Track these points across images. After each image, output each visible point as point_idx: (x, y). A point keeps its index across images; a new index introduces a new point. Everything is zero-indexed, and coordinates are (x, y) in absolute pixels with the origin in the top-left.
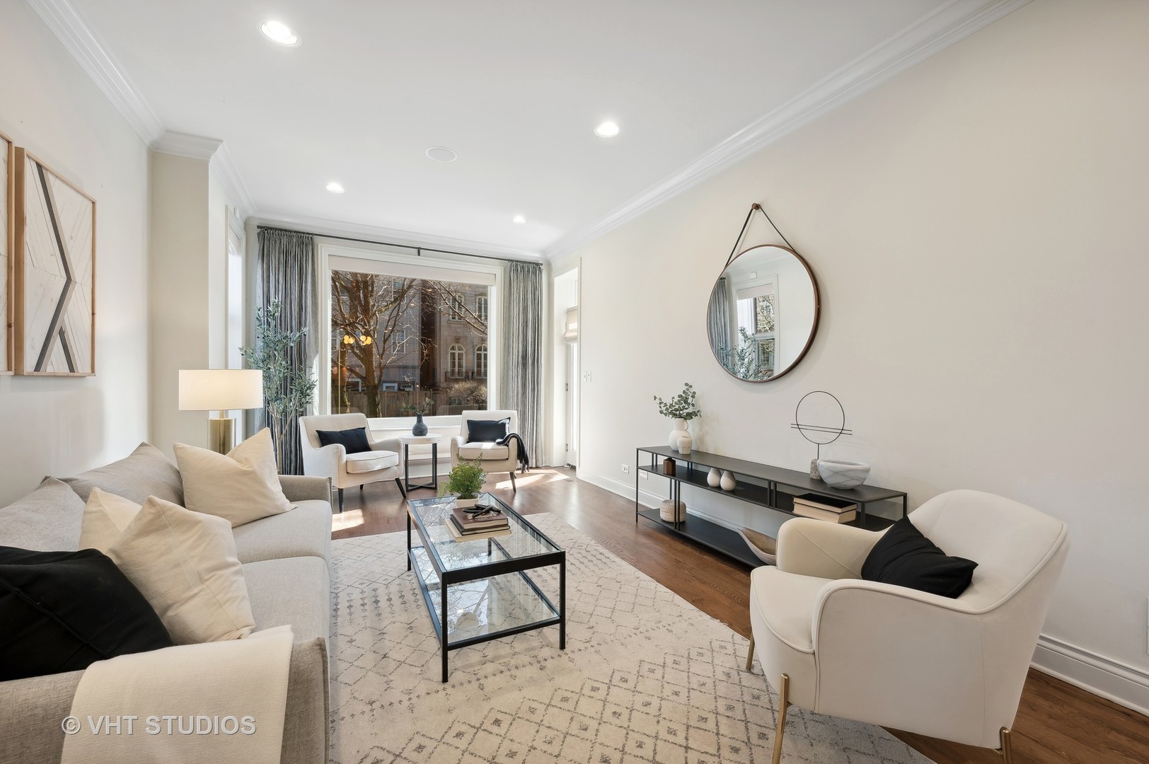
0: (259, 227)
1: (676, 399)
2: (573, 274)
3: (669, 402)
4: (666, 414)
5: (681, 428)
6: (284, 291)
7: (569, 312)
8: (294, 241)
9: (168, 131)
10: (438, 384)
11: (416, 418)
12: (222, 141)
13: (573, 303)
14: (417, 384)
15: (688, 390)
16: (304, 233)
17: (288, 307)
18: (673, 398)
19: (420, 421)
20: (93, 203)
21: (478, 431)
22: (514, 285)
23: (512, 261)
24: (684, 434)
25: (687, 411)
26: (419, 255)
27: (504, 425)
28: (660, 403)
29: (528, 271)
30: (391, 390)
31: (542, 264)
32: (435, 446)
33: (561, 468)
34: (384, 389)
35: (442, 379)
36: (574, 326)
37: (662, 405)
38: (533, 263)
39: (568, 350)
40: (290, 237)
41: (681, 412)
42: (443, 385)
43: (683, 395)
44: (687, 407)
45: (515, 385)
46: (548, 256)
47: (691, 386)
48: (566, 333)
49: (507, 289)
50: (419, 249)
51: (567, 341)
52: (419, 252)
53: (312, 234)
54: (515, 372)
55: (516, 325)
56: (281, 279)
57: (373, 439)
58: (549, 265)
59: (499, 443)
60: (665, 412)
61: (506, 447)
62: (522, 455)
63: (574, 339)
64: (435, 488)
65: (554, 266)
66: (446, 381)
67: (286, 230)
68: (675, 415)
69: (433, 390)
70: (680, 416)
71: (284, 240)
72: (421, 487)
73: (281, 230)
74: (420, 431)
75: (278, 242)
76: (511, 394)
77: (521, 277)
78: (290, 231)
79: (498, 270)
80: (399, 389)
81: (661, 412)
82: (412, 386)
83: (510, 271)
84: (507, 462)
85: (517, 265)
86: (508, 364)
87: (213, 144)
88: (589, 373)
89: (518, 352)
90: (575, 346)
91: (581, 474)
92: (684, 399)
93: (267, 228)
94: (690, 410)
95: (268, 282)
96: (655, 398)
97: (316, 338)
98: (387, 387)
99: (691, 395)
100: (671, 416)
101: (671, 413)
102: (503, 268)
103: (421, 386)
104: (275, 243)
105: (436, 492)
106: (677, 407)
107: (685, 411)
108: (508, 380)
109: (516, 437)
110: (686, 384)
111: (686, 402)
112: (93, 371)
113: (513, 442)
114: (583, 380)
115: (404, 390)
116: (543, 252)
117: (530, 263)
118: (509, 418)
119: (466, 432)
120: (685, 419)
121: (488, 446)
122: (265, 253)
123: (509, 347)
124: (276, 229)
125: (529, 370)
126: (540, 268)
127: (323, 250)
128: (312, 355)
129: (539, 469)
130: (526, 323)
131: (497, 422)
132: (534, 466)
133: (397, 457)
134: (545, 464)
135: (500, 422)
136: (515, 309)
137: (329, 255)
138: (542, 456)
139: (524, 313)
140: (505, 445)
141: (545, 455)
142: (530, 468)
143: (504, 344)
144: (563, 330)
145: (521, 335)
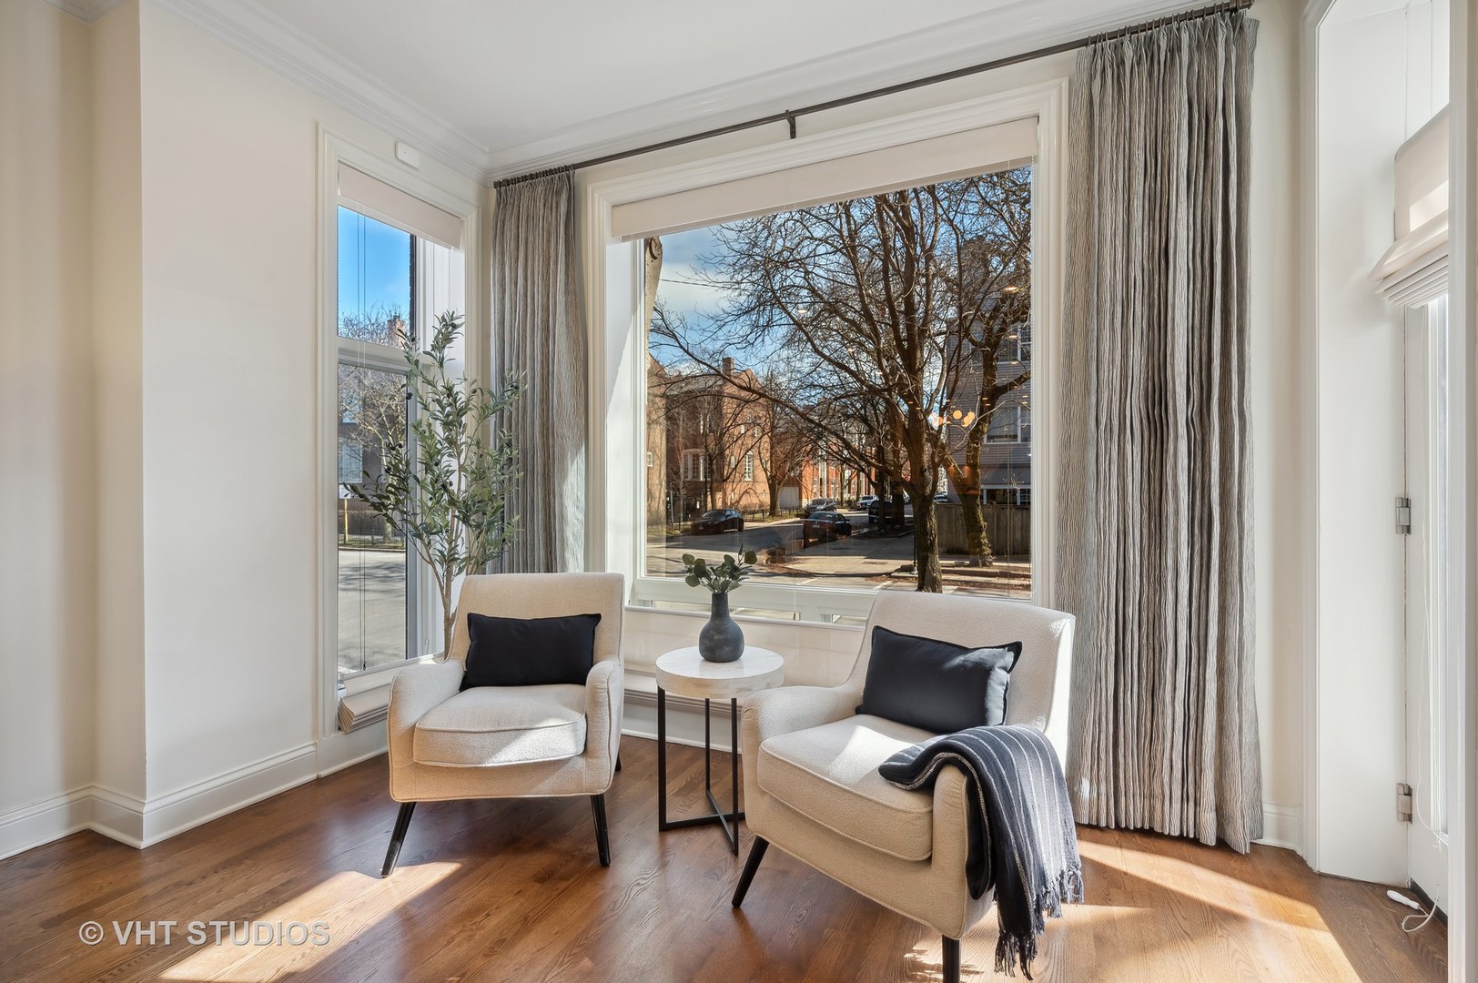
0: (497, 184)
7: (1411, 146)
8: (540, 192)
16: (556, 171)
22: (1107, 121)
23: (1097, 39)
26: (793, 135)
33: (1359, 904)
38: (1203, 12)
40: (536, 185)
48: (1385, 257)
49: (1083, 144)
50: (791, 116)
52: (792, 124)
53: (569, 168)
56: (519, 281)
59: (891, 775)
62: (991, 870)
64: (733, 850)
67: (532, 176)
71: (526, 195)
73: (526, 177)
74: (720, 643)
78: (538, 175)
79: (1047, 95)
83: (1092, 77)
84: (926, 878)
85: (1120, 46)
89: (1123, 375)
95: (503, 291)
102: (1064, 82)
104: (513, 207)
109: (963, 767)
113: (950, 788)
117: (1186, 16)
118: (1016, 646)
119: (864, 669)
122: (498, 232)
124: (518, 180)
128: (567, 433)
129: (1233, 863)
130: (1162, 255)
131: (965, 650)
132: (1210, 837)
133: (575, 730)
134: (1280, 836)
135: (973, 656)
136: (1108, 209)
137: (613, 207)
138: (1257, 803)
139: (1152, 218)
140: (914, 791)
141: (1279, 801)
142: (1188, 842)
143: (1069, 355)
144: (1379, 240)
145: (1139, 308)
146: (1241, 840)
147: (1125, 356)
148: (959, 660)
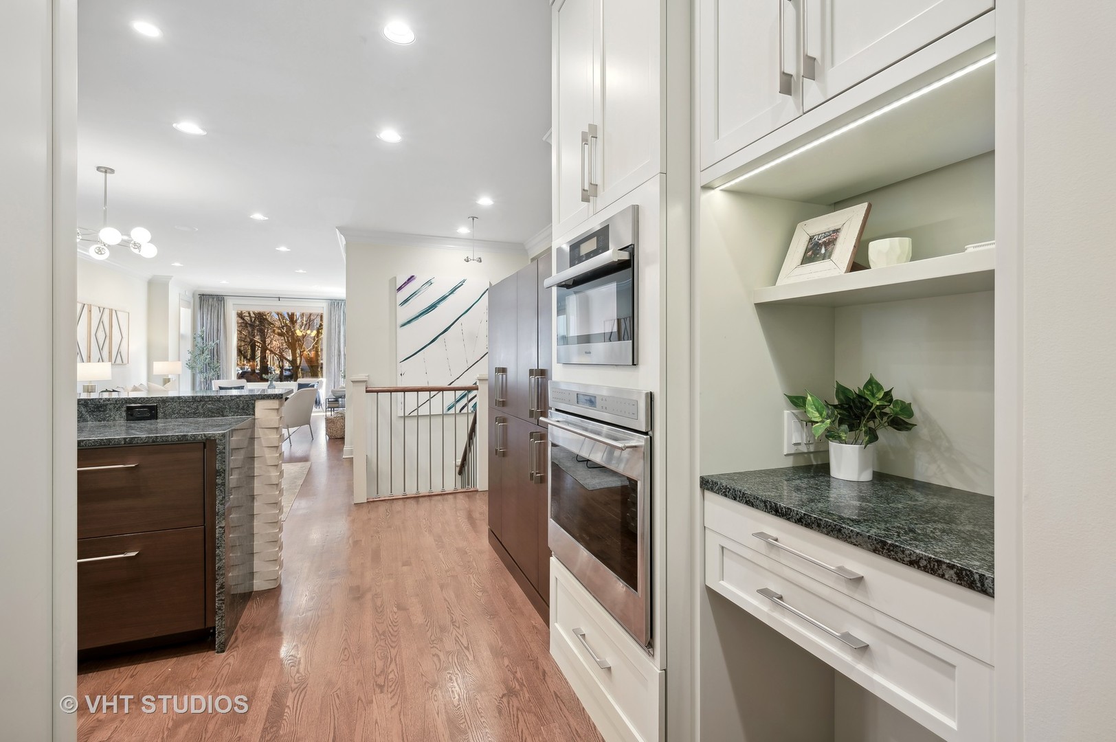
0: (199, 295)
6: (210, 323)
8: (215, 300)
9: (154, 276)
16: (219, 295)
17: (212, 330)
22: (333, 313)
23: (332, 300)
26: (279, 301)
40: (213, 298)
49: (329, 315)
50: (279, 298)
53: (223, 296)
55: (334, 334)
71: (211, 300)
73: (210, 295)
75: (207, 300)
77: (337, 308)
78: (213, 295)
83: (331, 305)
85: (334, 302)
87: (170, 277)
93: (203, 295)
97: (226, 344)
122: (202, 305)
124: (207, 295)
127: (230, 302)
137: (233, 305)
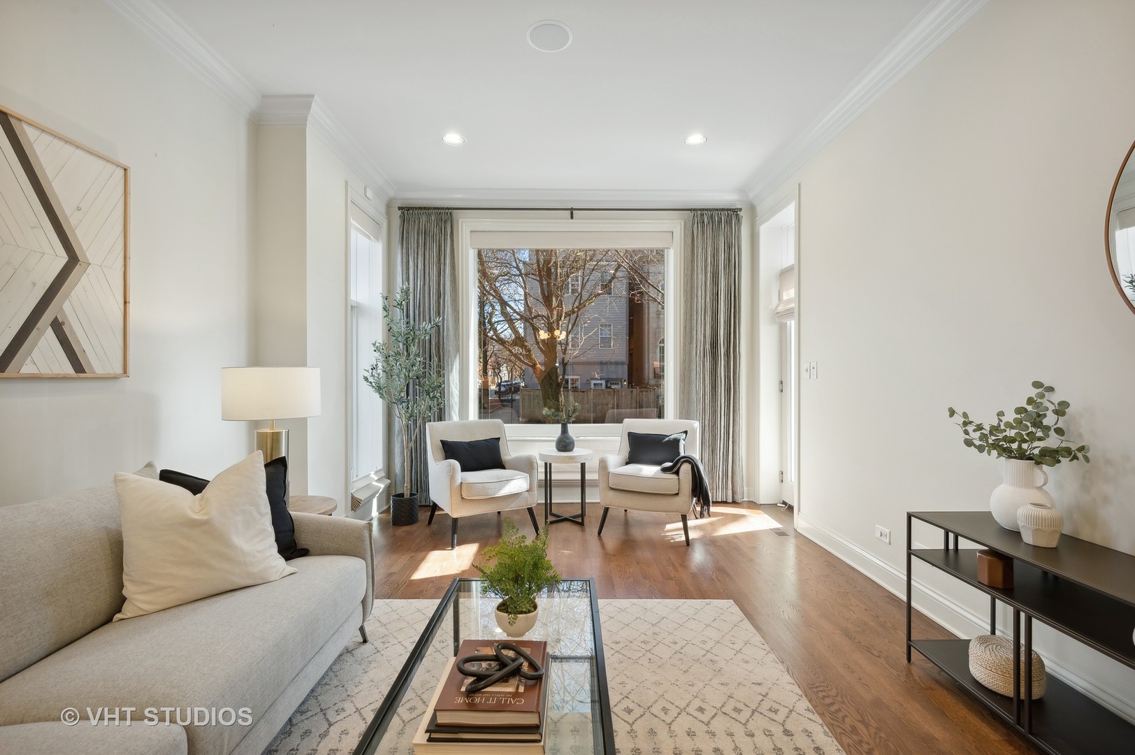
0: (400, 208)
1: (1010, 416)
2: (788, 215)
3: (989, 421)
4: (980, 448)
5: (1028, 483)
6: (422, 278)
7: (784, 274)
8: (433, 219)
9: (264, 97)
10: (646, 381)
11: (560, 425)
12: (313, 96)
13: (790, 260)
14: (625, 381)
15: (1042, 396)
16: (443, 209)
17: (427, 295)
18: (1001, 414)
19: (564, 431)
20: (125, 170)
21: (641, 448)
22: (699, 242)
23: (694, 210)
24: (1037, 497)
25: (1042, 444)
26: (572, 218)
27: (677, 441)
28: (965, 424)
29: (720, 221)
30: (599, 388)
31: (740, 209)
32: (583, 466)
33: (771, 508)
34: (592, 386)
35: (651, 375)
36: (790, 294)
37: (970, 428)
38: (728, 210)
39: (783, 329)
40: (430, 215)
41: (1025, 446)
42: (652, 382)
43: (1029, 408)
44: (1040, 434)
45: (700, 386)
46: (751, 195)
47: (1051, 389)
48: (777, 306)
49: (690, 249)
50: (572, 210)
51: (780, 318)
52: (572, 214)
53: (451, 209)
54: (701, 367)
55: (702, 299)
56: (419, 265)
57: (509, 452)
58: (752, 208)
59: (665, 470)
60: (977, 443)
61: (674, 476)
62: (699, 490)
63: (789, 313)
64: (582, 524)
65: (759, 210)
66: (655, 377)
67: (425, 208)
68: (1007, 453)
69: (640, 388)
70: (1022, 455)
71: (424, 219)
72: (566, 520)
73: (420, 208)
74: (565, 444)
75: (417, 222)
76: (694, 397)
77: (709, 231)
78: (429, 208)
79: (676, 226)
80: (607, 387)
81: (969, 443)
82: (620, 384)
83: (693, 224)
84: (677, 499)
85: (702, 215)
86: (690, 354)
87: (305, 101)
88: (814, 364)
89: (705, 337)
90: (792, 324)
91: (801, 522)
92: (1032, 417)
93: (408, 209)
94: (1053, 442)
95: (408, 269)
96: (952, 413)
97: (456, 329)
98: (595, 384)
99: (1051, 407)
100: (994, 453)
101: (995, 446)
102: (683, 223)
103: (629, 383)
104: (414, 224)
105: (583, 530)
106: (1012, 433)
107: (1036, 444)
108: (690, 377)
109: (689, 462)
110: (1037, 385)
111: (1037, 424)
112: (125, 371)
113: (685, 469)
114: (805, 375)
115: (610, 388)
116: (742, 190)
117: (723, 210)
118: (686, 432)
119: (626, 449)
120: (1038, 463)
121: (650, 470)
122: (405, 237)
123: (691, 330)
124: (416, 208)
125: (722, 363)
126: (737, 215)
127: (464, 226)
128: (451, 349)
129: (737, 505)
130: (716, 296)
131: (668, 436)
132: (730, 500)
133: (527, 479)
134: (748, 497)
135: (672, 437)
136: (700, 276)
137: (471, 232)
138: (743, 486)
139: (713, 281)
140: (673, 473)
141: (748, 485)
142: (724, 503)
143: (685, 327)
144: (775, 301)
145: (709, 313)
146: (739, 499)
147: (705, 330)
148: (667, 439)
